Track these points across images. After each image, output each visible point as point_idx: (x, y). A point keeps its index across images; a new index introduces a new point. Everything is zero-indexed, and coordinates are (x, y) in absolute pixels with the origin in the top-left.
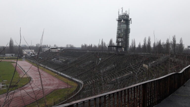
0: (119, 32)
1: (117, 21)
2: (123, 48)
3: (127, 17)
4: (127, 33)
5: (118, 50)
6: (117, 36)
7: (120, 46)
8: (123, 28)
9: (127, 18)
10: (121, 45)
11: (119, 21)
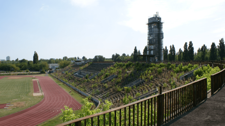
0: (150, 38)
1: (147, 25)
2: (156, 58)
3: (159, 19)
4: (160, 39)
5: (151, 60)
6: (148, 43)
7: (152, 55)
8: (154, 32)
9: (159, 21)
10: (154, 53)
11: (150, 24)
